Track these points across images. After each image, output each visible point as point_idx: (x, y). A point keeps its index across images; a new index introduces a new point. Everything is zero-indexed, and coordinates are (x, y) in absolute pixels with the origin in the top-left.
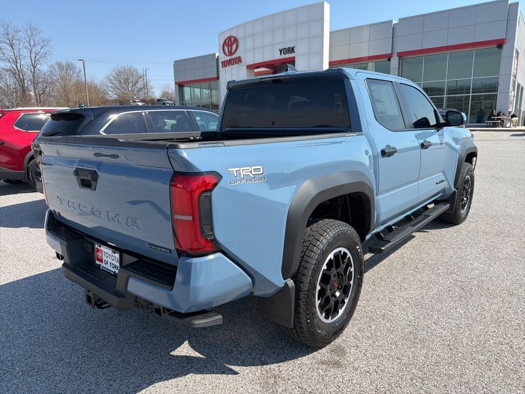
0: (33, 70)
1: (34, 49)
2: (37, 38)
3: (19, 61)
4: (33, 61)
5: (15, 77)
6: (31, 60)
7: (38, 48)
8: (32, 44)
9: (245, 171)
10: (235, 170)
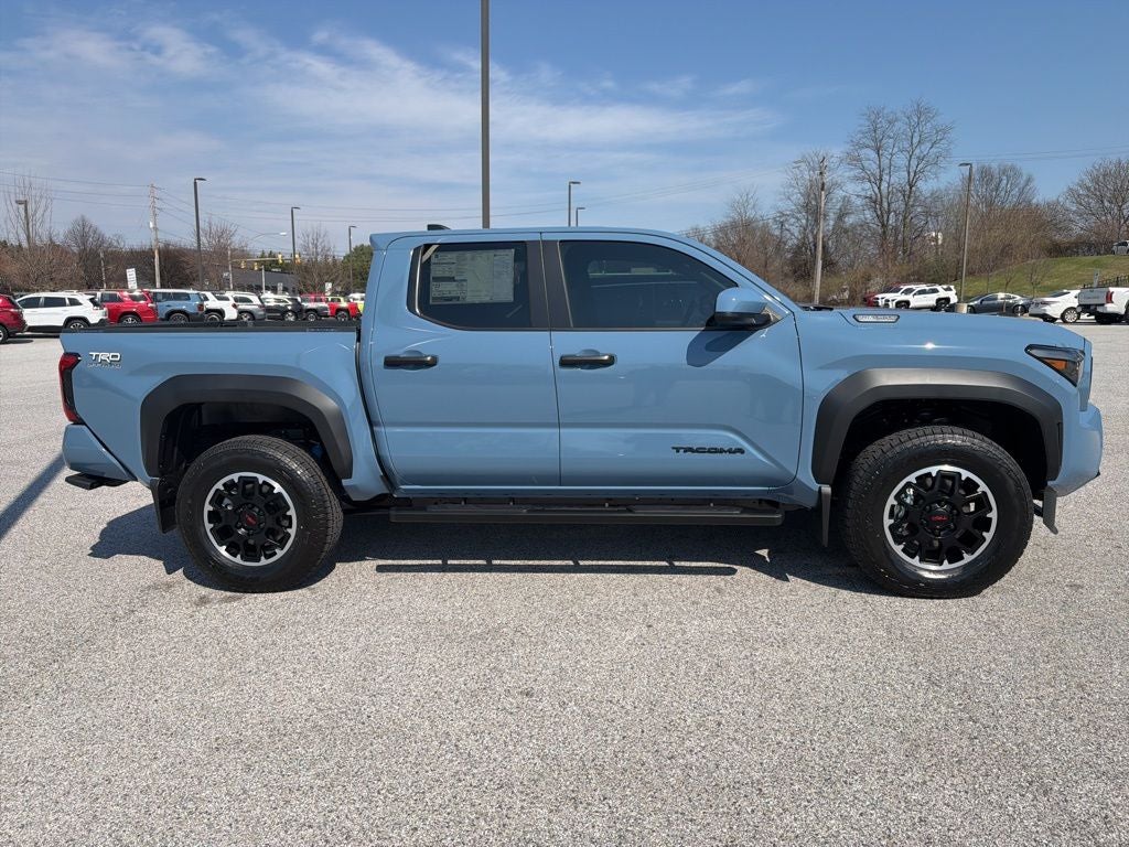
0: (907, 193)
1: (917, 151)
2: (927, 128)
3: (886, 177)
4: (912, 174)
5: (875, 208)
6: (909, 173)
7: (925, 147)
8: (915, 141)
9: (103, 356)
10: (94, 354)
